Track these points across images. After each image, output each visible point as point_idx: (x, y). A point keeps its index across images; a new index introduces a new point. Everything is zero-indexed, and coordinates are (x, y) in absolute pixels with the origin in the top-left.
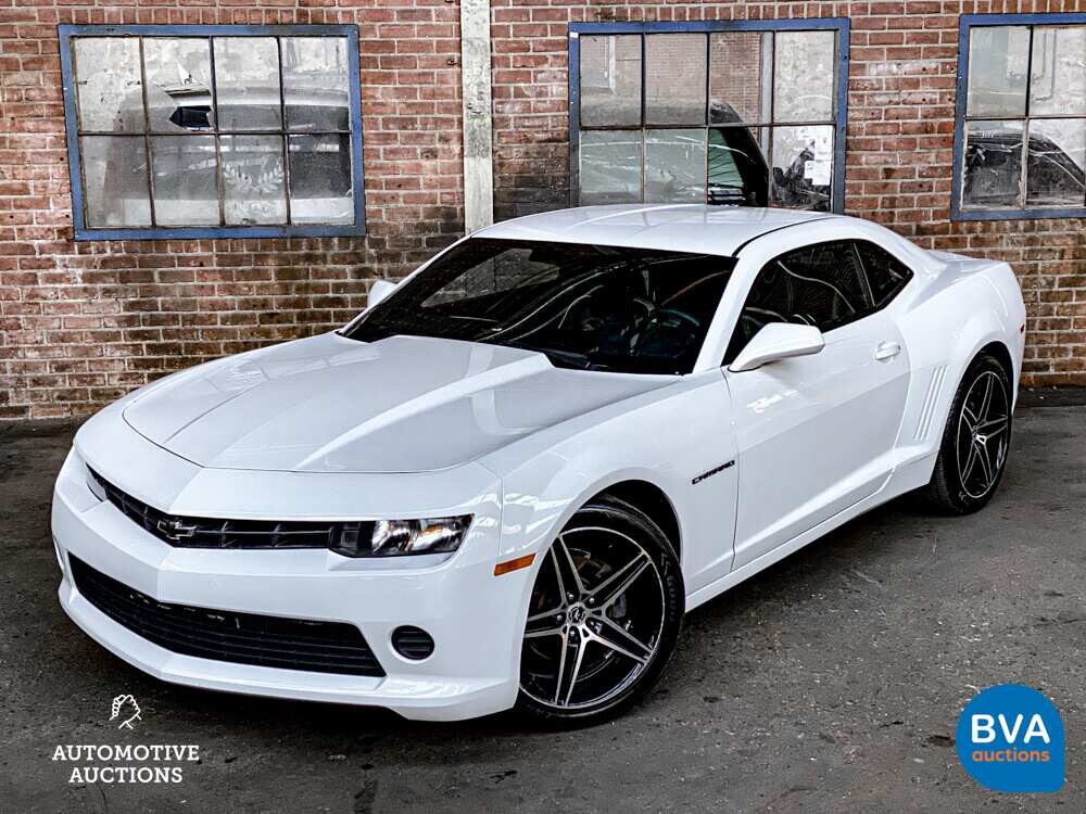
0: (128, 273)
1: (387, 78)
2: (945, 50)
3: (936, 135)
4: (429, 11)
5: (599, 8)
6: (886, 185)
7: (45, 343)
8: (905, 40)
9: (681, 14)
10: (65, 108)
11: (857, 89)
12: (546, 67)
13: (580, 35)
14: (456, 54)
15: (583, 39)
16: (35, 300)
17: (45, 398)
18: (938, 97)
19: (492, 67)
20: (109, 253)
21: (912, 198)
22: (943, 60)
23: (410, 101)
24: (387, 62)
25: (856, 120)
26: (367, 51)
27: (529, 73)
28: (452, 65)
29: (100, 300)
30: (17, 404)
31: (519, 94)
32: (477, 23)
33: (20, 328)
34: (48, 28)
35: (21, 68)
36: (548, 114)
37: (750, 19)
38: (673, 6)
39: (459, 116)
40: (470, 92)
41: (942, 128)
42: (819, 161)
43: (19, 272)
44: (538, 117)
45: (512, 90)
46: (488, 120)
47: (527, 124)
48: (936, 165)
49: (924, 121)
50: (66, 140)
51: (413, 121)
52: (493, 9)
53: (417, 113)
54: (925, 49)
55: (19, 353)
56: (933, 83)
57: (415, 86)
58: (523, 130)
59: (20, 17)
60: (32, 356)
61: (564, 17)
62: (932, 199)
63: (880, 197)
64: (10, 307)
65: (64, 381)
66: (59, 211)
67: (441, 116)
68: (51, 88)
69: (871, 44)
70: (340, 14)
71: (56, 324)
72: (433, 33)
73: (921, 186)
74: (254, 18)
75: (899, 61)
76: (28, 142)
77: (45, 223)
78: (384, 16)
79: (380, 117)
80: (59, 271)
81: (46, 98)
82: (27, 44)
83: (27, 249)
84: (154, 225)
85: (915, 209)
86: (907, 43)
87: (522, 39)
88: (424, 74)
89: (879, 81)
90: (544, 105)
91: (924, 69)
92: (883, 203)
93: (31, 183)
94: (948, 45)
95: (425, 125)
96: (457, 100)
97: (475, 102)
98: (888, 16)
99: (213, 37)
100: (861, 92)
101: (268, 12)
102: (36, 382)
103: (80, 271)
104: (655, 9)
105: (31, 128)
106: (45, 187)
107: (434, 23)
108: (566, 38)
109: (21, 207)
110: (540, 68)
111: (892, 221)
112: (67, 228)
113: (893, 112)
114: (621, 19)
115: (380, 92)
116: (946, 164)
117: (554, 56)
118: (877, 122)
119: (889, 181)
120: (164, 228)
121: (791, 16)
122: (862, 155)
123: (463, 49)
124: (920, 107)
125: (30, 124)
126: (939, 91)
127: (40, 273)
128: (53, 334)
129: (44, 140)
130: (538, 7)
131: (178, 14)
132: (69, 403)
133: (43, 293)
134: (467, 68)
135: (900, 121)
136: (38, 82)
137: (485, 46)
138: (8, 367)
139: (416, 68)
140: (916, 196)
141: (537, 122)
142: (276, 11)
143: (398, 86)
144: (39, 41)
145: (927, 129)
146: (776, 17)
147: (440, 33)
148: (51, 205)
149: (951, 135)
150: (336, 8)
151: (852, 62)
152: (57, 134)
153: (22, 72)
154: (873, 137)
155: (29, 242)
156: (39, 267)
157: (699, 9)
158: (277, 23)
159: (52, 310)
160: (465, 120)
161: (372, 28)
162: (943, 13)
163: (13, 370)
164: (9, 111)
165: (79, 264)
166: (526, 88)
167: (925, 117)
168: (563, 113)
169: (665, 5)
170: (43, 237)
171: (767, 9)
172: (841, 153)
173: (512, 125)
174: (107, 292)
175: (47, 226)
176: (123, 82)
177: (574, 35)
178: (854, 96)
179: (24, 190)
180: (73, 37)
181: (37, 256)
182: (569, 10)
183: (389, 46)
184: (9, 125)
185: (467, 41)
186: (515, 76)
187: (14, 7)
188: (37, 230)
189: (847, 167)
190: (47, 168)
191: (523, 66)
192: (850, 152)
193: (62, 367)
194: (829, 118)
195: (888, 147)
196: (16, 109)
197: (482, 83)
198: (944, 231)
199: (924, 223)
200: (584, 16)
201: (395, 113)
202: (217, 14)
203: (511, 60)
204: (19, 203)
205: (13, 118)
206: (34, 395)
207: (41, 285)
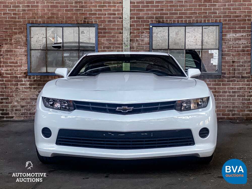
0: (40, 83)
1: (105, 37)
2: (247, 31)
3: (246, 52)
4: (115, 20)
5: (157, 20)
6: (233, 65)
7: (19, 101)
8: (237, 28)
9: (178, 21)
10: (27, 43)
11: (224, 40)
12: (144, 34)
13: (153, 26)
14: (122, 31)
15: (153, 28)
16: (17, 90)
17: (18, 114)
18: (246, 43)
19: (130, 34)
20: (35, 79)
21: (240, 69)
22: (247, 33)
23: (110, 42)
24: (105, 33)
25: (224, 48)
26: (100, 30)
27: (139, 36)
28: (121, 33)
29: (33, 90)
30: (11, 116)
31: (137, 41)
32: (127, 23)
33: (13, 97)
34: (25, 24)
35: (18, 34)
36: (144, 46)
37: (196, 23)
38: (176, 20)
39: (122, 46)
40: (125, 40)
41: (247, 51)
42: (214, 59)
43: (14, 83)
44: (142, 46)
45: (135, 40)
46: (129, 47)
47: (139, 48)
48: (246, 60)
49: (243, 49)
50: (27, 51)
51: (111, 47)
52: (131, 20)
53: (111, 45)
54: (242, 30)
55: (13, 103)
56: (245, 39)
57: (111, 39)
58: (138, 49)
59: (18, 22)
60: (16, 103)
61: (149, 22)
62: (245, 69)
63: (231, 68)
64: (11, 91)
65: (23, 110)
66: (24, 68)
67: (117, 46)
68: (24, 39)
69: (228, 29)
70: (93, 21)
71: (22, 96)
72: (116, 26)
73: (242, 65)
74: (73, 22)
75: (236, 34)
76: (18, 51)
77: (21, 71)
78: (104, 21)
79: (102, 46)
80: (23, 83)
81: (23, 41)
82: (20, 28)
83: (16, 77)
84: (47, 72)
85: (241, 71)
86: (237, 29)
87: (138, 27)
88: (113, 36)
89: (230, 38)
90: (143, 43)
91: (242, 36)
92: (232, 70)
93: (18, 61)
94: (248, 30)
95: (113, 48)
96: (122, 42)
97: (126, 42)
98: (232, 22)
99: (63, 27)
100: (225, 41)
101: (76, 21)
102: (16, 110)
103: (28, 83)
104: (171, 20)
105: (19, 48)
106: (21, 62)
107: (116, 23)
108: (149, 27)
109: (16, 67)
110: (142, 35)
111: (235, 75)
112: (26, 72)
113: (234, 46)
114: (163, 22)
115: (103, 40)
116: (249, 60)
117: (146, 32)
118: (230, 49)
119: (234, 64)
120: (49, 73)
121: (207, 22)
122: (226, 57)
123: (123, 29)
124: (241, 45)
125: (19, 47)
126: (246, 41)
127: (19, 83)
128: (21, 98)
129: (22, 51)
130: (142, 20)
131: (55, 21)
132: (24, 116)
133: (19, 88)
134: (124, 34)
135: (236, 49)
136: (21, 37)
137: (128, 29)
138: (10, 106)
139: (111, 34)
140: (241, 68)
141: (141, 48)
142: (78, 21)
143: (107, 38)
144: (22, 27)
145: (243, 51)
146: (203, 22)
147: (118, 26)
148: (23, 67)
149: (250, 52)
150: (93, 20)
151: (223, 33)
152: (25, 49)
153: (18, 35)
154: (229, 53)
155: (17, 76)
156: (19, 82)
157: (183, 20)
158: (78, 23)
159: (21, 92)
160: (123, 47)
161: (101, 25)
162: (247, 22)
163: (11, 107)
164: (14, 44)
165: (28, 81)
166: (139, 39)
167: (243, 48)
168: (148, 46)
169: (174, 19)
170: (20, 74)
171: (200, 20)
172: (221, 57)
173: (135, 48)
174: (34, 88)
175: (21, 72)
176: (41, 37)
177: (151, 26)
178: (224, 42)
179: (17, 63)
180: (30, 27)
181: (19, 79)
182: (150, 21)
183: (105, 29)
184: (14, 47)
185: (124, 27)
186: (136, 36)
187: (17, 19)
188: (19, 72)
189: (222, 60)
190: (22, 58)
191: (138, 34)
192: (223, 56)
193: (22, 107)
194: (217, 48)
195: (233, 55)
196: (16, 44)
197: (128, 38)
198: (249, 77)
199: (243, 75)
200: (154, 22)
201: (106, 45)
202: (64, 21)
203: (135, 32)
204: (15, 66)
205: (15, 46)
206: (15, 114)
207: (19, 86)
